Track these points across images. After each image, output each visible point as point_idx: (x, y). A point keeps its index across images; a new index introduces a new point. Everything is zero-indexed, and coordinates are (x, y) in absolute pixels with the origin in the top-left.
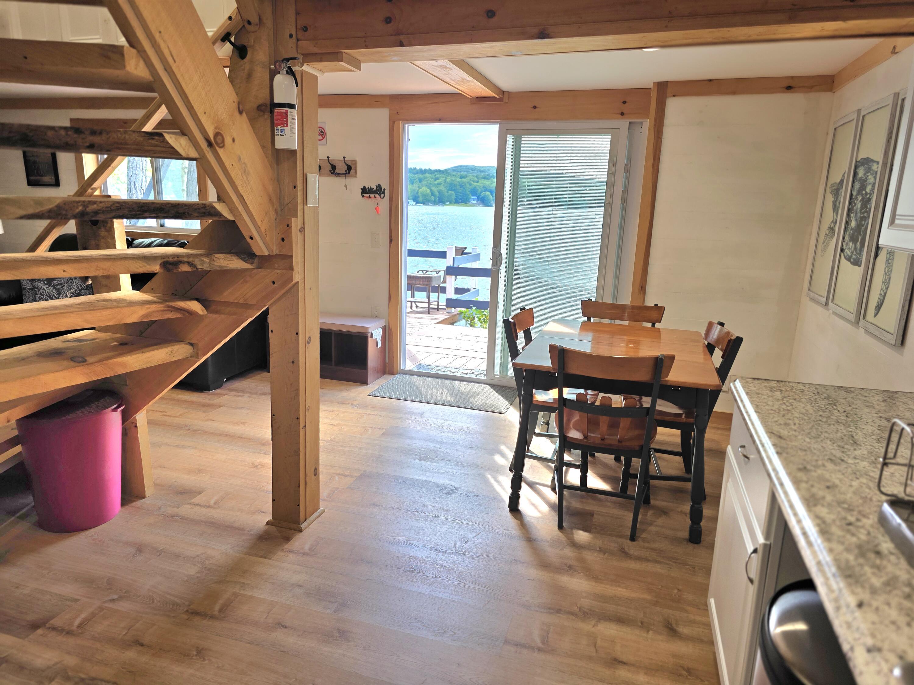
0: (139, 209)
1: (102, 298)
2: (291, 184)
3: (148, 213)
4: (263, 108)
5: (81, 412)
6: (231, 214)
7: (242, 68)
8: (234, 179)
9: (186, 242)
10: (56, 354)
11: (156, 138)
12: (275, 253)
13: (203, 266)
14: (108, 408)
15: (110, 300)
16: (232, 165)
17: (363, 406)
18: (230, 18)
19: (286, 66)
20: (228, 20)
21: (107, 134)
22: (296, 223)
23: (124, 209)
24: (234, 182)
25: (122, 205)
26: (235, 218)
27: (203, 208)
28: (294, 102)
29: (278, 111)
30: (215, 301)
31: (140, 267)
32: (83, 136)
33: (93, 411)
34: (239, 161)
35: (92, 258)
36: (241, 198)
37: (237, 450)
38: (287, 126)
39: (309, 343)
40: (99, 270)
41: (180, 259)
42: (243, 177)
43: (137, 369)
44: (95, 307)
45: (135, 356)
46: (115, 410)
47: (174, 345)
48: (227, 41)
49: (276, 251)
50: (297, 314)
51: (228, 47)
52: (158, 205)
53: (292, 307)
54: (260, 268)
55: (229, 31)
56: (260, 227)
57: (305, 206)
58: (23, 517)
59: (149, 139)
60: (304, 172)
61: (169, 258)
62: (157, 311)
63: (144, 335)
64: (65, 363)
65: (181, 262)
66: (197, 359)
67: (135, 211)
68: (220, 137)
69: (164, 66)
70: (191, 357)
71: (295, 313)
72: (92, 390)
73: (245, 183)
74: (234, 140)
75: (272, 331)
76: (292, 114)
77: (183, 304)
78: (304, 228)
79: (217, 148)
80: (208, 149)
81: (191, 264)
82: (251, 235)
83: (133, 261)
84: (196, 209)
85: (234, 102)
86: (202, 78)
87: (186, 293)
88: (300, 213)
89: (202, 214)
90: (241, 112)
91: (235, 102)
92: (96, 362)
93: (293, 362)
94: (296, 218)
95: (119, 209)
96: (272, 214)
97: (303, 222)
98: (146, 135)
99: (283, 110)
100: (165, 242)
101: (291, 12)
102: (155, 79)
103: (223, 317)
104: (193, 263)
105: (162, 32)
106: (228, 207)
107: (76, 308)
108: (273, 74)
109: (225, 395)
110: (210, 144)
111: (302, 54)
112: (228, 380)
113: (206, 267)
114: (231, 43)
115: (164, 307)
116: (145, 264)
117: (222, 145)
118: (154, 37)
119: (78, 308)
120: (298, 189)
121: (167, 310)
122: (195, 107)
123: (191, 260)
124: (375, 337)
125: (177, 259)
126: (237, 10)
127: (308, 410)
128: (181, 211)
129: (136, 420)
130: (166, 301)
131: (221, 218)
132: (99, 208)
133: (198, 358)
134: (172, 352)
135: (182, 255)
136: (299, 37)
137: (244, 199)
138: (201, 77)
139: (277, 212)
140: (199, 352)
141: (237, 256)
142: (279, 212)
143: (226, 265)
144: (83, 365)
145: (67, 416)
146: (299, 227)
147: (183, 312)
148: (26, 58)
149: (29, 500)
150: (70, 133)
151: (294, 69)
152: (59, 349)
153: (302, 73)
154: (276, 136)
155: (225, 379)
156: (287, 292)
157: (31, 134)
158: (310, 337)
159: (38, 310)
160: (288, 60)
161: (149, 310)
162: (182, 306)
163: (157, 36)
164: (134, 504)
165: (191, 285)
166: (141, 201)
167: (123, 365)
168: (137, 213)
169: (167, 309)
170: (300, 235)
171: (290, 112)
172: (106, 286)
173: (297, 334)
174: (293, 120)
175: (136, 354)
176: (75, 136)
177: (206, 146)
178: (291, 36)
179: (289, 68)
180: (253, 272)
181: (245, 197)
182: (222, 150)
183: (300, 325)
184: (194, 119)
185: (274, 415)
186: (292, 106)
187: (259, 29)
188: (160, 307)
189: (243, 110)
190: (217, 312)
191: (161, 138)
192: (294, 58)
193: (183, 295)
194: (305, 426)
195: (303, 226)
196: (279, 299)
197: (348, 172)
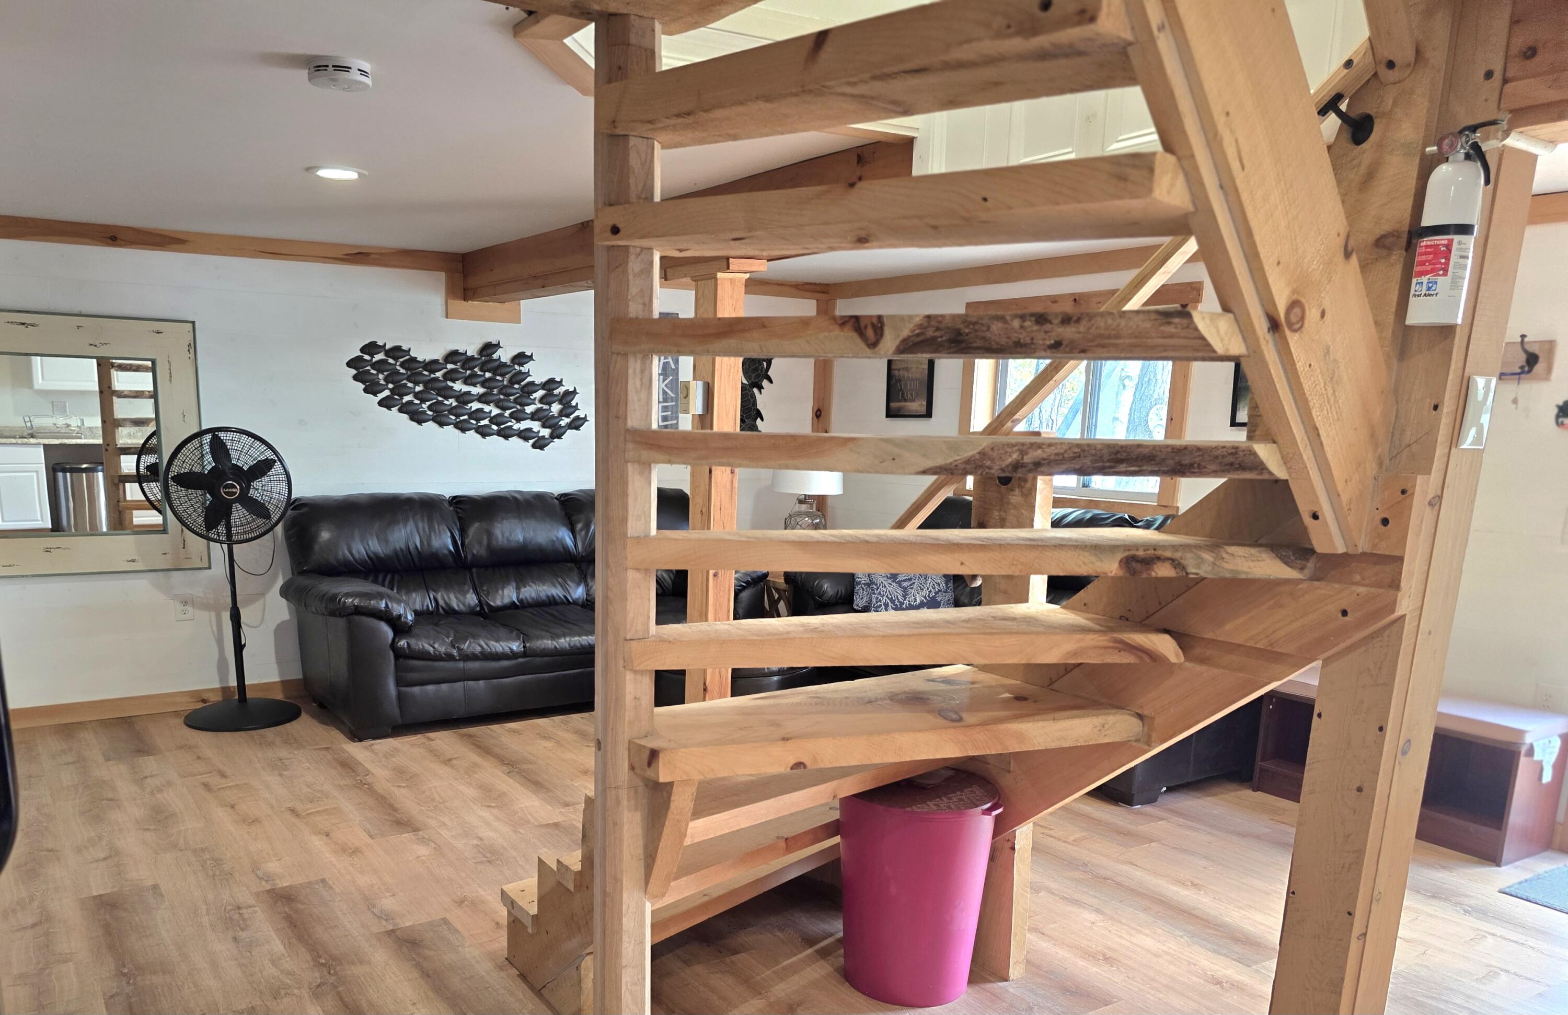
0: (1113, 456)
1: (1000, 614)
2: (1428, 400)
3: (1124, 465)
4: (1388, 241)
5: (935, 805)
6: (1284, 467)
7: (1355, 162)
8: (1307, 393)
9: (1127, 517)
10: (915, 700)
11: (1177, 320)
12: (1360, 551)
13: (1199, 568)
14: (977, 806)
15: (1014, 619)
16: (1310, 365)
17: (1482, 913)
18: (1349, 64)
19: (1467, 142)
20: (1342, 68)
21: (1090, 320)
22: (1424, 487)
23: (1085, 457)
24: (1306, 401)
25: (1083, 451)
26: (1290, 476)
27: (1232, 453)
28: (1474, 218)
29: (1429, 243)
30: (1204, 638)
31: (1085, 564)
32: (1048, 327)
33: (953, 806)
34: (1325, 356)
35: (1009, 544)
36: (1313, 432)
37: (1181, 937)
38: (1446, 271)
39: (1404, 753)
40: (1016, 565)
41: (1159, 552)
42: (1326, 389)
43: (1041, 748)
44: (992, 628)
45: (1041, 724)
46: (988, 811)
47: (1108, 714)
48: (1331, 112)
49: (1363, 545)
50: (1389, 685)
51: (1332, 122)
52: (1147, 450)
53: (1380, 668)
54: (1318, 579)
55: (1339, 91)
56: (1341, 493)
57: (1453, 450)
58: (824, 954)
59: (1161, 325)
60: (1466, 374)
61: (1137, 550)
62: (1095, 647)
63: (1055, 686)
64: (930, 718)
65: (1159, 558)
66: (1146, 747)
67: (1103, 461)
68: (1297, 310)
69: (1220, 180)
70: (1136, 741)
71: (1384, 684)
72: (953, 769)
73: (1328, 400)
74: (1323, 314)
75: (1319, 715)
76: (1462, 246)
77: (1143, 638)
78: (1440, 497)
79: (1288, 333)
80: (1269, 337)
81: (1176, 564)
82: (1315, 509)
83: (1074, 553)
84: (1217, 457)
85: (1339, 235)
86: (1287, 192)
87: (1148, 617)
88: (1437, 465)
89: (1227, 467)
90: (1347, 255)
91: (1341, 234)
92: (979, 725)
93: (1360, 790)
94: (1425, 477)
95: (1077, 457)
96: (1371, 468)
97: (1440, 485)
98: (1158, 317)
99: (1441, 240)
100: (1089, 516)
101: (1499, 23)
102: (1197, 209)
103: (1215, 671)
104: (1182, 561)
105: (1231, 114)
106: (1281, 453)
107: (963, 627)
108: (1427, 167)
109: (1162, 819)
110: (1274, 325)
111: (1511, 111)
112: (1170, 790)
113: (1205, 571)
114: (1340, 114)
115: (1109, 641)
116: (1093, 559)
117: (1297, 326)
118: (1214, 126)
119: (967, 628)
120: (1445, 411)
121: (1113, 648)
122: (1262, 256)
123: (1177, 555)
124: (1537, 756)
125: (1153, 552)
126: (1367, 44)
127: (1378, 900)
128: (1187, 460)
129: (1015, 837)
130: (1111, 629)
131: (1261, 474)
132: (1045, 456)
133: (1150, 745)
134: (1103, 727)
135: (1163, 546)
136: (1510, 74)
137: (1318, 435)
138: (1285, 192)
139: (1380, 464)
140: (1154, 735)
141: (1272, 551)
142: (1386, 462)
143: (1245, 569)
144: (958, 727)
145: (914, 807)
146: (1430, 496)
147: (1140, 654)
148: (985, 200)
149: (836, 927)
150: (1027, 323)
151: (1484, 147)
152: (919, 692)
153: (1502, 153)
154: (1411, 299)
155: (1165, 789)
156: (1372, 636)
157: (967, 331)
158: (1409, 741)
159: (908, 625)
160: (1474, 129)
161: (1083, 644)
162: (1141, 643)
163: (1220, 121)
164: (989, 986)
165: (1160, 604)
166: (1119, 443)
167: (1020, 737)
168: (1107, 464)
169: (1111, 644)
170: (1429, 513)
171: (1460, 243)
172: (1005, 592)
173: (1381, 729)
174: (1461, 261)
175: (1042, 720)
176: (1036, 328)
177: (1266, 330)
178: (1489, 75)
179: (1476, 147)
180: (1300, 586)
181: (1322, 432)
182: (1296, 336)
183: (1392, 710)
184: (1253, 278)
185: (1293, 893)
186: (1465, 229)
187: (1409, 76)
188: (1101, 640)
189: (1353, 251)
190: (1203, 661)
191: (1185, 321)
192: (1493, 123)
193: (1141, 622)
194: (1365, 935)
195: (1439, 493)
196: (1350, 649)
197: (1526, 369)
